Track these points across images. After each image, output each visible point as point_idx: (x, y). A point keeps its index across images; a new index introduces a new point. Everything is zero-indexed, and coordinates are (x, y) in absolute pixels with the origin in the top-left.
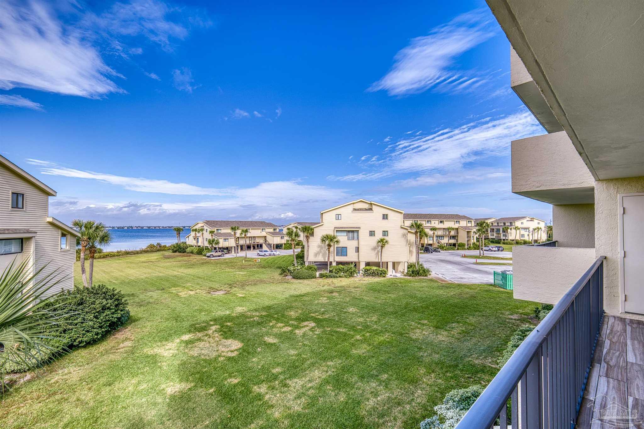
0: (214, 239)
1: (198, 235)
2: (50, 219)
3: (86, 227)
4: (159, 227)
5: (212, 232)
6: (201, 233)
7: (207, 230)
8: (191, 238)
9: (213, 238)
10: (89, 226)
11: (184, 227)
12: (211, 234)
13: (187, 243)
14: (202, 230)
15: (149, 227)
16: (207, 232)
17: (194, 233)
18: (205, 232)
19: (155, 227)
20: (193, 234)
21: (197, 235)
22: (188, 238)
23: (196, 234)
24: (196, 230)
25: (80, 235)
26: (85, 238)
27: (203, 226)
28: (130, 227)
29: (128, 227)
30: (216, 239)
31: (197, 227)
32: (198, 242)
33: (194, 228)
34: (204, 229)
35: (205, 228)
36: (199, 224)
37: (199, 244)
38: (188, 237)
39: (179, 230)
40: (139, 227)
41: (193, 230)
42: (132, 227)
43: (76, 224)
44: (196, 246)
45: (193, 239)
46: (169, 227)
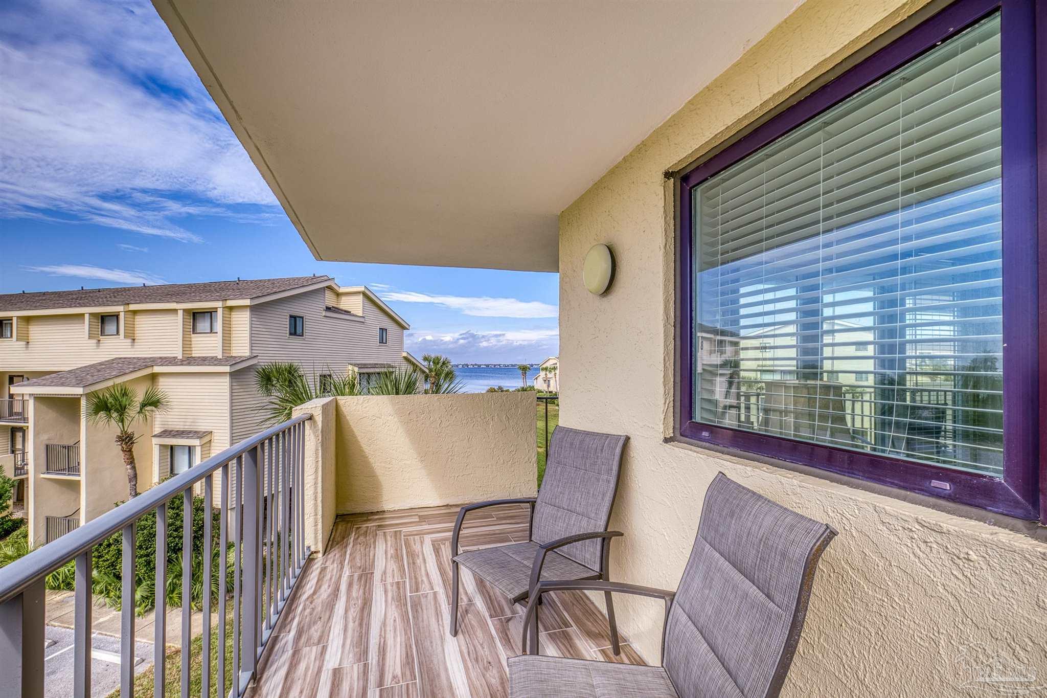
1: (549, 375)
2: (405, 354)
3: (434, 362)
4: (499, 365)
6: (553, 373)
8: (540, 380)
10: (436, 361)
11: (532, 365)
13: (535, 388)
14: (554, 369)
15: (487, 366)
17: (544, 373)
19: (495, 365)
20: (542, 374)
21: (548, 377)
22: (536, 380)
23: (546, 374)
24: (546, 369)
25: (427, 371)
26: (433, 374)
27: (556, 364)
31: (548, 365)
32: (549, 386)
33: (544, 366)
36: (550, 360)
37: (551, 389)
38: (537, 378)
39: (524, 369)
40: (476, 365)
41: (543, 369)
42: (467, 365)
43: (425, 359)
44: (547, 392)
45: (543, 382)
46: (512, 365)
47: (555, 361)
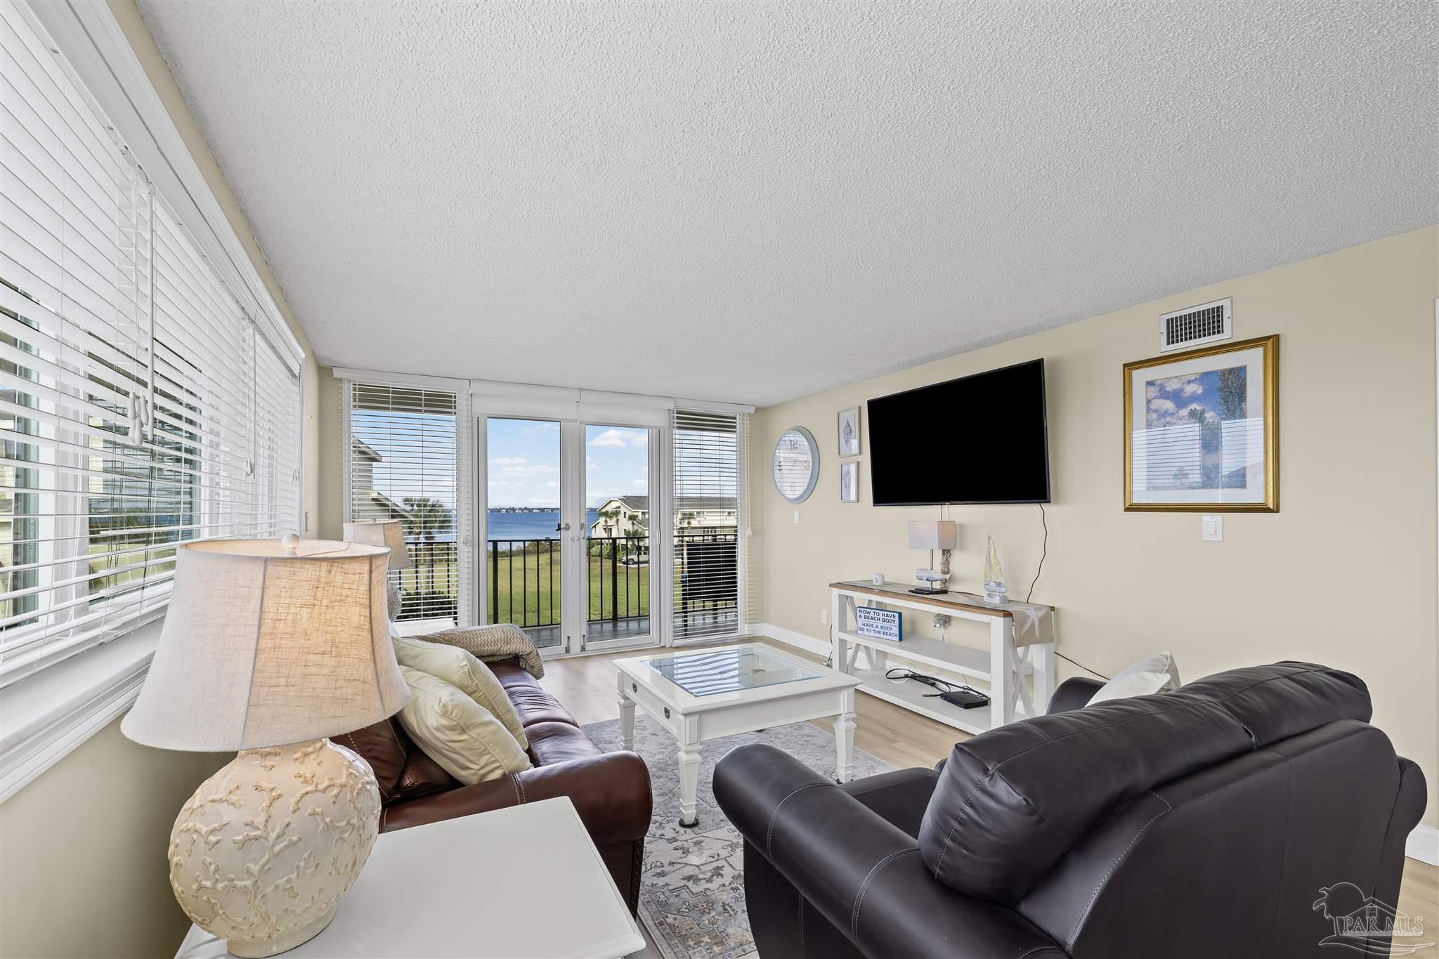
0: (637, 530)
1: (610, 523)
2: (375, 495)
3: (419, 505)
5: (632, 518)
6: (615, 519)
7: (625, 513)
8: (600, 528)
9: (635, 528)
12: (631, 522)
14: (616, 513)
16: (625, 517)
18: (621, 517)
20: (602, 520)
21: (608, 524)
22: (594, 529)
23: (606, 521)
24: (606, 514)
27: (619, 507)
28: (510, 509)
29: (507, 509)
30: (640, 530)
31: (609, 508)
33: (604, 510)
34: (619, 512)
35: (623, 510)
36: (612, 502)
38: (595, 526)
40: (526, 509)
41: (602, 514)
42: (513, 510)
43: (407, 500)
45: (603, 532)
47: (618, 504)
